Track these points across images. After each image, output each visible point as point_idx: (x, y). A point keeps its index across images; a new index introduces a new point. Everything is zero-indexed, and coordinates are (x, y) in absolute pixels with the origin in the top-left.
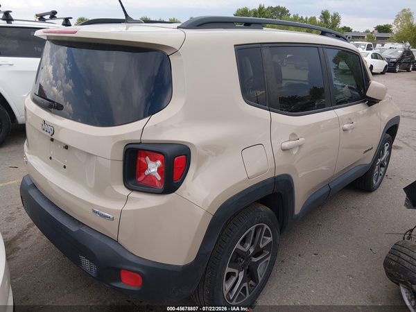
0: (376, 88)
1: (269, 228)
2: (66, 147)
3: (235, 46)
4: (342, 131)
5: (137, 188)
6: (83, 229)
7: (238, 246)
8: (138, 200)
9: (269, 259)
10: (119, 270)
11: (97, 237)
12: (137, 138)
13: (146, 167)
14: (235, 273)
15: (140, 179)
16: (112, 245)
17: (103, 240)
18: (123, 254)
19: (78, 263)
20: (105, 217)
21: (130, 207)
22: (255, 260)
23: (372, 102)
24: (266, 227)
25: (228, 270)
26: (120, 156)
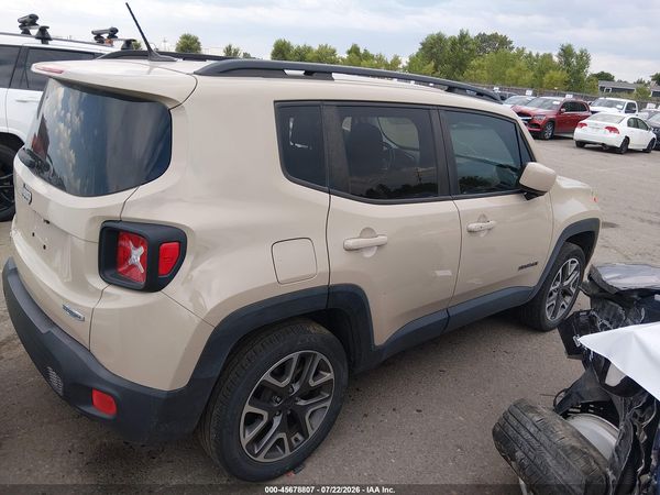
0: (536, 174)
1: (325, 359)
2: (48, 222)
3: (275, 102)
4: (465, 232)
5: (116, 280)
6: (54, 331)
7: (266, 376)
8: (119, 297)
9: (328, 404)
10: (90, 390)
11: (66, 341)
12: (115, 214)
13: (128, 255)
14: (262, 416)
15: (120, 270)
16: (81, 354)
17: (73, 347)
18: (94, 368)
19: (47, 376)
20: (76, 316)
21: (104, 305)
22: (302, 403)
23: (531, 194)
24: (320, 356)
25: (248, 409)
26: (96, 238)
